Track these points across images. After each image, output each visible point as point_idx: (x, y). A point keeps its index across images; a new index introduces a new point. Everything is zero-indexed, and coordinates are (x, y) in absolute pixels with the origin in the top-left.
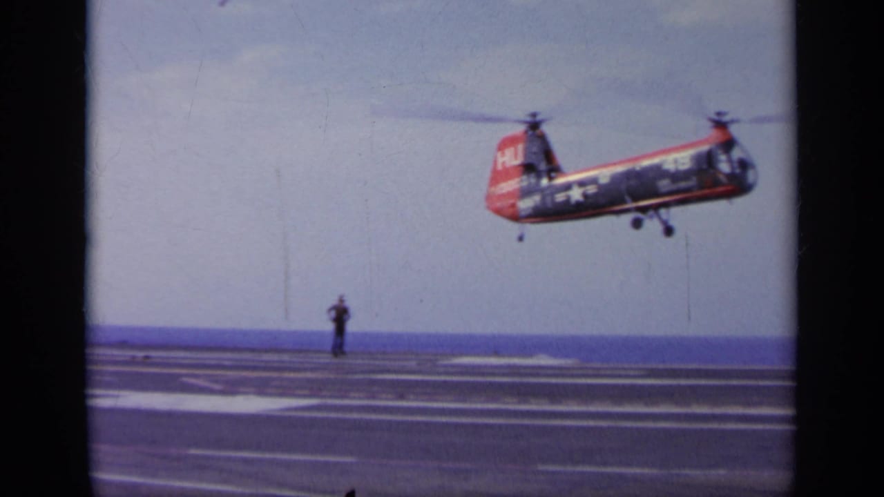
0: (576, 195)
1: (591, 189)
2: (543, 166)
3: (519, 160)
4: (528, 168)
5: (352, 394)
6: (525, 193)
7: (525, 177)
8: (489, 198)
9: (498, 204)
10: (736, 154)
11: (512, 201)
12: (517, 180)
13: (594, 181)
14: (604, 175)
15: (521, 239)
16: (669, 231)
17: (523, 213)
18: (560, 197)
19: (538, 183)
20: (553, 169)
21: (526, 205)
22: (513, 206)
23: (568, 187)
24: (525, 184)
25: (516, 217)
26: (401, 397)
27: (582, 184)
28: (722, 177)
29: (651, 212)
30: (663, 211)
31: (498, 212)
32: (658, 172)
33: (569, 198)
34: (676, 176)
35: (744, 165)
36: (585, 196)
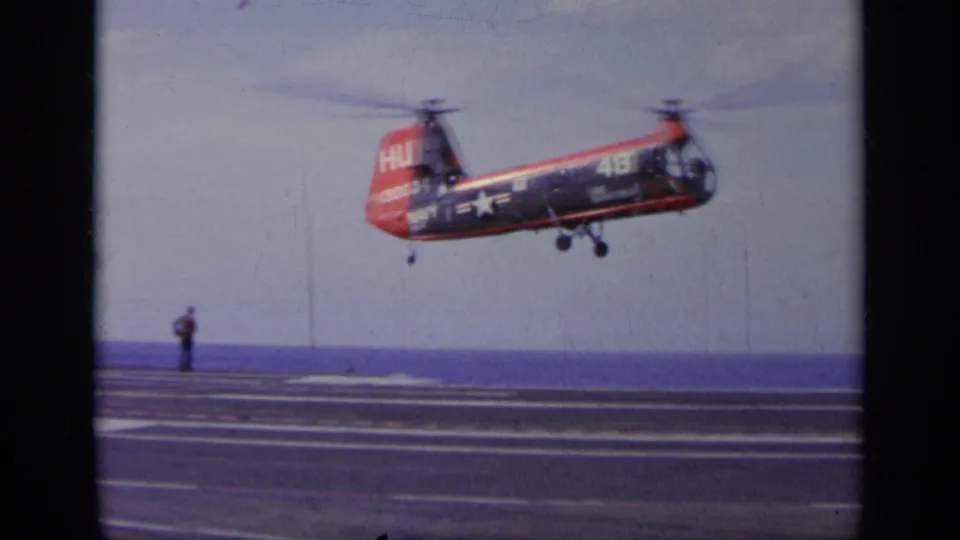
0: (484, 205)
1: (503, 199)
2: (440, 168)
3: (409, 162)
4: (422, 171)
5: (191, 416)
6: (417, 203)
7: (416, 183)
8: (370, 208)
9: (383, 217)
10: (691, 153)
11: (399, 213)
12: (406, 186)
13: (506, 187)
14: (519, 179)
15: (411, 260)
16: (601, 249)
17: (416, 228)
18: (463, 208)
19: (434, 191)
20: (455, 173)
21: (418, 218)
22: (401, 218)
23: (473, 195)
24: (416, 191)
25: (404, 233)
26: (245, 419)
27: (490, 191)
28: (673, 184)
29: (580, 228)
30: (595, 226)
31: (383, 226)
32: (590, 177)
33: (474, 210)
34: (613, 182)
35: (702, 167)
36: (494, 205)
